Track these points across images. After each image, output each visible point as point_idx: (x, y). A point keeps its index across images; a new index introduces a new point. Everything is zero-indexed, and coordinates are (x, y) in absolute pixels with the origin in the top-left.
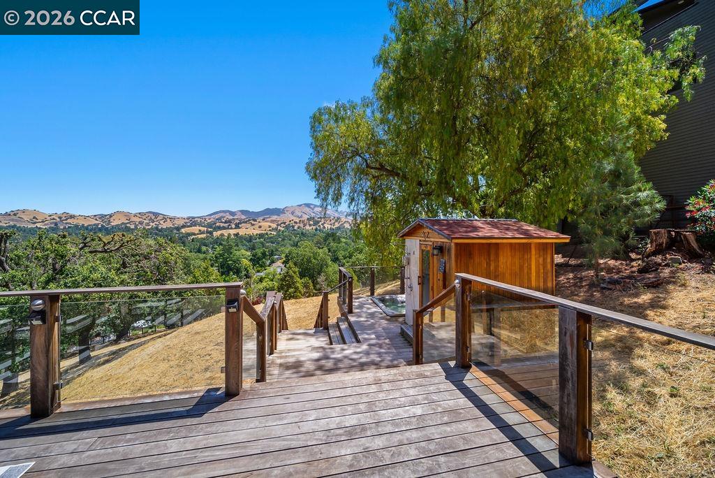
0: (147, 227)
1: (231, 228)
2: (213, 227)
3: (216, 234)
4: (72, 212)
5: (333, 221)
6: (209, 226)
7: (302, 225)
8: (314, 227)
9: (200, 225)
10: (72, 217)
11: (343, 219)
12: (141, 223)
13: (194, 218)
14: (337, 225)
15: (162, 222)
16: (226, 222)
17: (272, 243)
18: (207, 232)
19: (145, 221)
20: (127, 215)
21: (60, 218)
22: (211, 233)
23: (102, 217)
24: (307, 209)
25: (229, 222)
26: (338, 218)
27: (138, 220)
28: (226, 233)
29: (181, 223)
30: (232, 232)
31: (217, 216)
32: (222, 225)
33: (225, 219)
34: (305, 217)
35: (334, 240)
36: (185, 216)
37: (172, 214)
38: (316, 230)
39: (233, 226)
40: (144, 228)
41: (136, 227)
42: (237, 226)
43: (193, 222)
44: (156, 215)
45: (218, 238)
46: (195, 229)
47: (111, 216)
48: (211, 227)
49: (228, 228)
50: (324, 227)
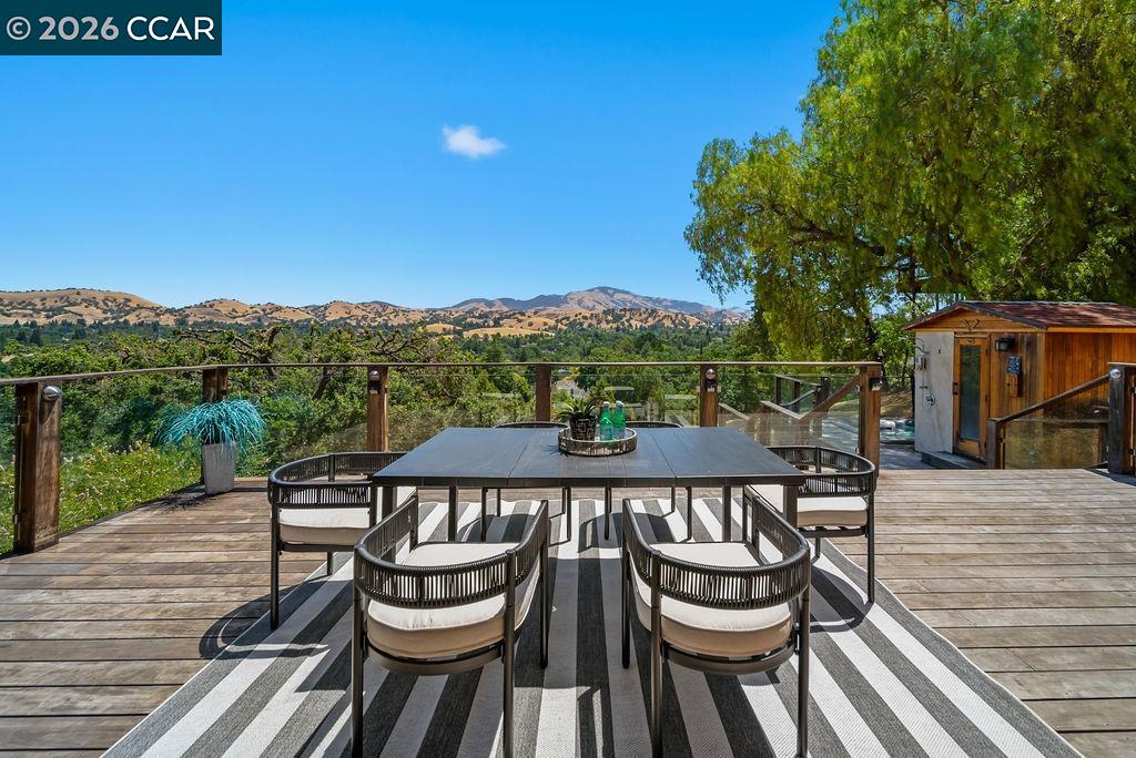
0: (373, 324)
1: (489, 326)
2: (462, 323)
3: (468, 334)
4: (278, 303)
5: (644, 316)
6: (457, 322)
7: (594, 322)
8: (615, 326)
9: (444, 321)
10: (279, 309)
11: (662, 313)
12: (364, 318)
13: (435, 310)
14: (651, 322)
15: (392, 317)
16: (480, 317)
17: (551, 349)
18: (455, 332)
19: (371, 316)
20: (346, 306)
21: (264, 310)
22: (460, 333)
23: (315, 309)
24: (602, 296)
25: (484, 316)
26: (654, 311)
27: (360, 313)
28: (481, 333)
29: (418, 317)
30: (491, 332)
31: (467, 308)
32: (475, 321)
33: (479, 311)
34: (600, 309)
35: (653, 345)
36: (423, 308)
37: (404, 305)
38: (618, 329)
39: (491, 323)
40: (369, 326)
41: (358, 322)
42: (497, 323)
43: (432, 315)
44: (384, 306)
45: (470, 341)
46: (437, 327)
47: (326, 308)
48: (459, 325)
49: (483, 326)
50: (631, 326)
